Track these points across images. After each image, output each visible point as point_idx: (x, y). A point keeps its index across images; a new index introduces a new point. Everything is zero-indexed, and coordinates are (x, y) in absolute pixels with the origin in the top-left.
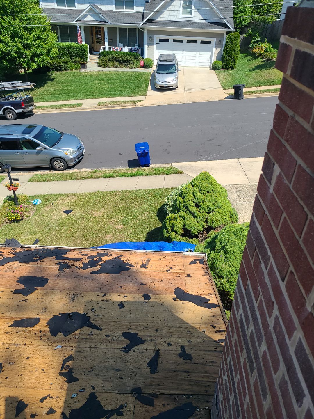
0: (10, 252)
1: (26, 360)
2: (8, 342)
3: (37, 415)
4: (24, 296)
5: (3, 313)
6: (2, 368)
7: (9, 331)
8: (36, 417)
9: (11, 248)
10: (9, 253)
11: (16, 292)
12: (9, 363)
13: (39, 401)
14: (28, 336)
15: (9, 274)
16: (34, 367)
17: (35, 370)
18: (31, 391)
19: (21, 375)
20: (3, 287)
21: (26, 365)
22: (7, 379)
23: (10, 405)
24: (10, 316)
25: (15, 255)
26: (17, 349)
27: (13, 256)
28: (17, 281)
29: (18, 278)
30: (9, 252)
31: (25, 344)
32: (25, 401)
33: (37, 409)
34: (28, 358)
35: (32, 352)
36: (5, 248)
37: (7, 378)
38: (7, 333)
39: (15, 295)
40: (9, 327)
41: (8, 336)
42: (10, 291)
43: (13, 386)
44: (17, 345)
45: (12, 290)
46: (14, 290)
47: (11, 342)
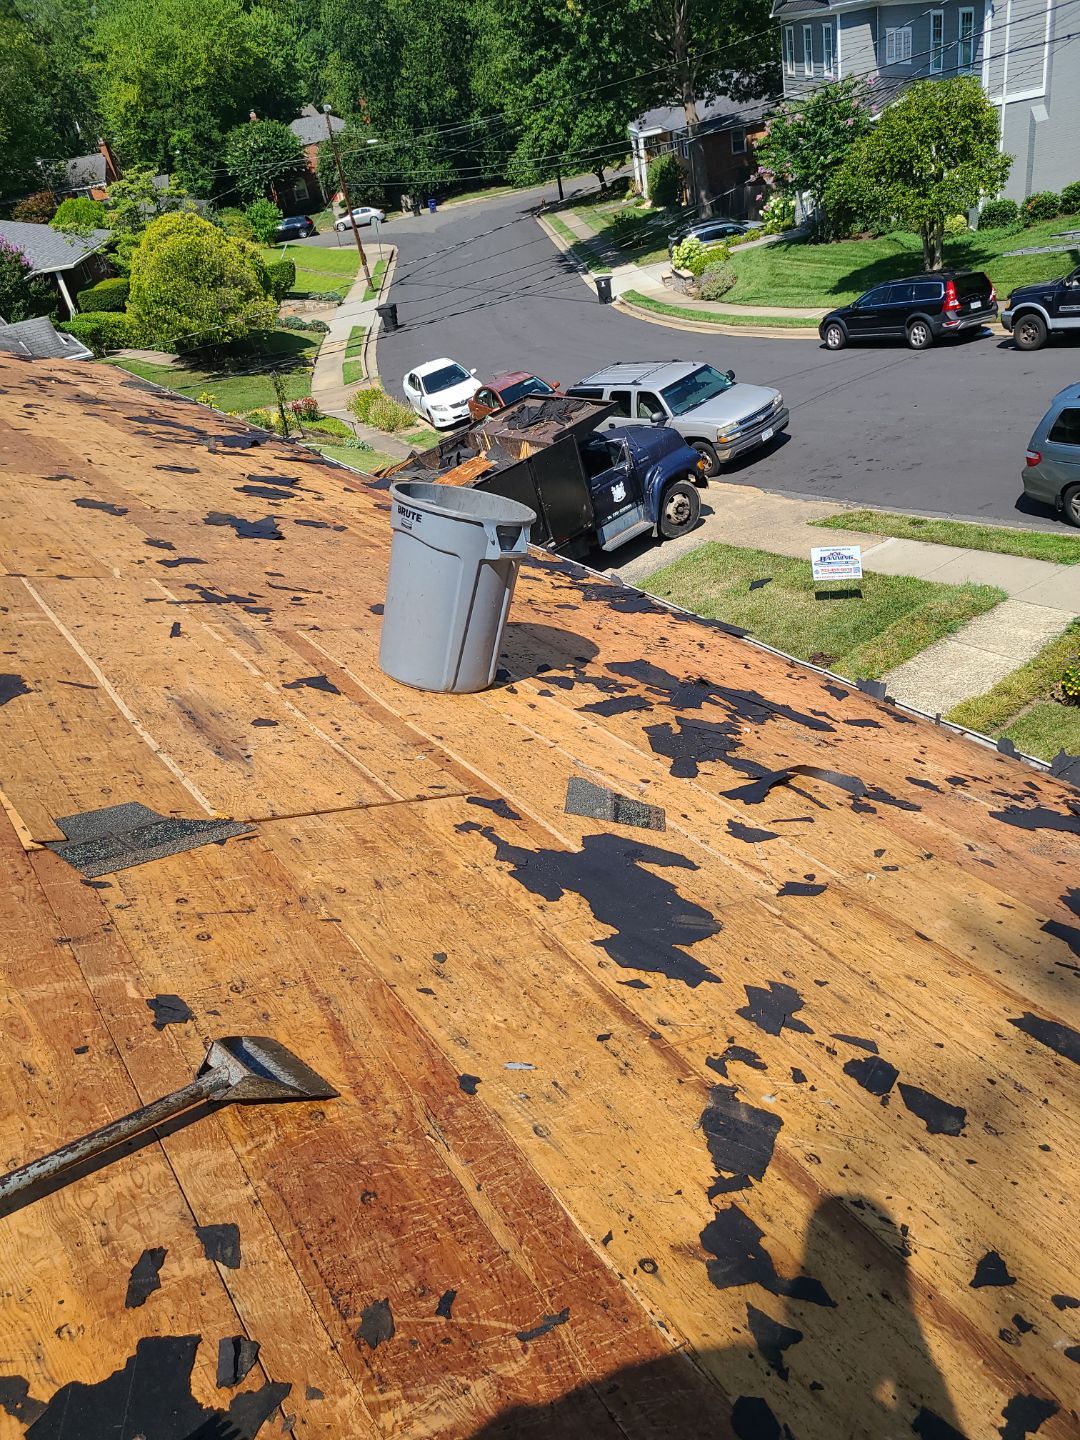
0: (1062, 796)
1: (1037, 1152)
2: (995, 1063)
3: (1035, 1333)
4: (1074, 955)
5: (999, 972)
6: (964, 1126)
7: (1006, 1034)
8: (1029, 1334)
9: (1066, 783)
10: (1058, 800)
11: (1052, 928)
12: (987, 1126)
13: (1049, 1297)
14: (1058, 1083)
15: (1042, 863)
16: (1058, 1186)
17: (1060, 1198)
18: (1032, 1251)
19: (1015, 1184)
20: (1016, 894)
21: (1034, 1165)
22: (972, 1167)
23: (964, 1242)
24: (1018, 990)
25: (1075, 812)
26: (1017, 1102)
27: (1067, 812)
28: (1062, 898)
29: (1069, 890)
30: (1060, 797)
31: (1046, 1101)
32: (1008, 1264)
33: (1038, 1315)
34: (1045, 1148)
35: (1061, 1140)
36: (1048, 777)
37: (971, 1162)
38: (997, 1035)
39: (1047, 936)
40: (1008, 1020)
41: (999, 1047)
42: (1034, 918)
43: (984, 1196)
44: (1019, 1088)
45: (1042, 917)
46: (1047, 919)
47: (1005, 1069)
